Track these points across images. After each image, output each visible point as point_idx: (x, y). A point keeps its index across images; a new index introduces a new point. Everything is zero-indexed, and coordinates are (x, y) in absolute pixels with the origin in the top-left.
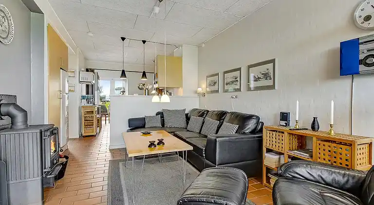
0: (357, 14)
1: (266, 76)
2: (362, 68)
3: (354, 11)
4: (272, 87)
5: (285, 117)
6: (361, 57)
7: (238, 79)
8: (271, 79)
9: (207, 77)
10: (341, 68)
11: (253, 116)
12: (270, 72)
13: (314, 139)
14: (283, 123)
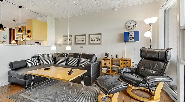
0: (127, 25)
1: (98, 39)
2: (129, 40)
3: (126, 23)
4: (101, 44)
5: (107, 54)
6: (129, 37)
7: (84, 39)
8: (100, 40)
9: (63, 36)
10: (124, 39)
11: (95, 55)
12: (99, 38)
13: (120, 60)
14: (106, 57)
